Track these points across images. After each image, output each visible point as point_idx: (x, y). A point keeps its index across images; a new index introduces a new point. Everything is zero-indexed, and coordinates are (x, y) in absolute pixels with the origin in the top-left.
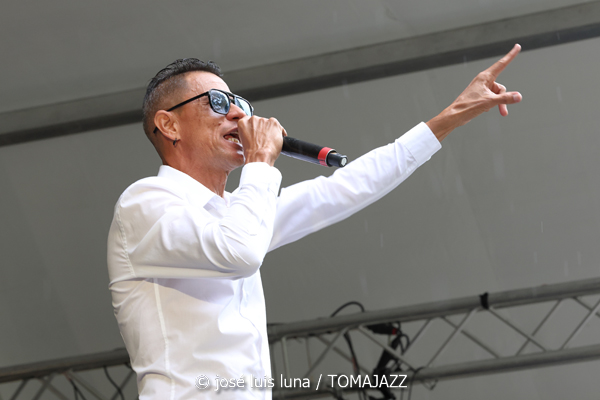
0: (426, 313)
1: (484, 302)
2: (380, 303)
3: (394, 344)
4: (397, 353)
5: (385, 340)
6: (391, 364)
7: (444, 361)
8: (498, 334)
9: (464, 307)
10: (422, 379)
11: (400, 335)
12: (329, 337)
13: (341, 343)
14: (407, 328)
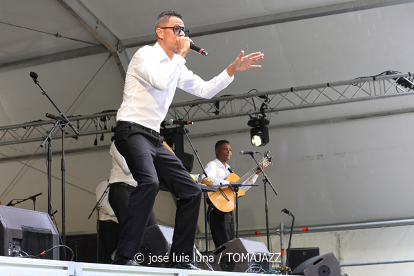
0: (275, 93)
1: (292, 90)
2: (262, 90)
3: (266, 101)
4: (266, 103)
5: (263, 100)
6: (264, 107)
7: (281, 106)
8: (295, 99)
9: (286, 91)
10: (274, 111)
11: (267, 98)
12: (248, 99)
13: (251, 101)
14: (270, 97)
